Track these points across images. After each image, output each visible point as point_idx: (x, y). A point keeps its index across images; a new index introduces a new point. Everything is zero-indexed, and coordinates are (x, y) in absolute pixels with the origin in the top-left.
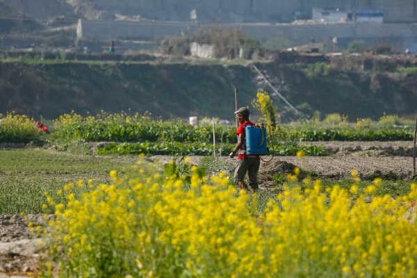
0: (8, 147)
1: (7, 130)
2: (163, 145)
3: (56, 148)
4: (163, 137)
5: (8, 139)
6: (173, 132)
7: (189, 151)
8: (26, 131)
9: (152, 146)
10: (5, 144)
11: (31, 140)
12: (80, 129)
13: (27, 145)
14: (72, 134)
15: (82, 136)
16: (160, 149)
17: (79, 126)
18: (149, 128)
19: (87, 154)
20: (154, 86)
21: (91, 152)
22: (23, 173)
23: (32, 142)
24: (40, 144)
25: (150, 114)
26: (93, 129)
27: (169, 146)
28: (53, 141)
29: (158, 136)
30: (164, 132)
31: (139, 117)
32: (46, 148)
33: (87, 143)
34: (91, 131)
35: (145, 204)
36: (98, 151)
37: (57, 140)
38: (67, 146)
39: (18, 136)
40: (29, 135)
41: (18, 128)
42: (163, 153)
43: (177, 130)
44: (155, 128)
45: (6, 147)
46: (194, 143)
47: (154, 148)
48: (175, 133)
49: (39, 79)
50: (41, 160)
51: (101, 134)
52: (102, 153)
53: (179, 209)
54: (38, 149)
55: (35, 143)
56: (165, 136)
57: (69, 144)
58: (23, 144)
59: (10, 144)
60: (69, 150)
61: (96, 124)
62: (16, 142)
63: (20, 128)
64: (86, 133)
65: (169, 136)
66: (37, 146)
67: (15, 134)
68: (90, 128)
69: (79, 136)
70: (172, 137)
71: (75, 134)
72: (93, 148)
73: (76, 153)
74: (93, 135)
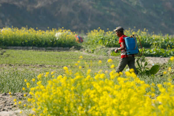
0: (59, 50)
1: (58, 39)
2: (153, 51)
3: (88, 51)
4: (154, 45)
5: (59, 45)
6: (161, 42)
7: (169, 54)
8: (70, 40)
9: (146, 51)
10: (57, 48)
11: (73, 46)
12: (102, 39)
13: (71, 48)
14: (97, 42)
15: (103, 44)
16: (150, 53)
17: (102, 38)
18: (146, 40)
19: (105, 55)
20: (162, 13)
21: (108, 54)
22: (57, 66)
23: (73, 47)
24: (78, 48)
25: (147, 30)
26: (110, 40)
27: (156, 51)
28: (87, 46)
29: (151, 44)
30: (155, 42)
31: (140, 32)
32: (81, 51)
33: (106, 48)
34: (109, 41)
35: (82, 89)
36: (111, 53)
37: (89, 46)
38: (94, 50)
39: (65, 43)
40: (72, 43)
41: (65, 38)
42: (152, 56)
43: (163, 41)
44: (150, 39)
45: (58, 50)
46: (172, 50)
47: (147, 52)
48: (162, 43)
49: (91, 7)
50: (75, 58)
51: (115, 42)
52: (114, 55)
53: (102, 92)
54: (77, 51)
55: (75, 48)
56: (156, 45)
57: (95, 49)
58: (68, 48)
59: (60, 48)
60: (95, 53)
61: (113, 36)
62: (64, 47)
63: (67, 39)
64: (106, 42)
65: (158, 45)
66: (76, 50)
67: (63, 42)
68: (109, 39)
69: (102, 43)
70: (160, 45)
71: (99, 42)
72: (109, 52)
73: (98, 54)
74: (110, 43)
